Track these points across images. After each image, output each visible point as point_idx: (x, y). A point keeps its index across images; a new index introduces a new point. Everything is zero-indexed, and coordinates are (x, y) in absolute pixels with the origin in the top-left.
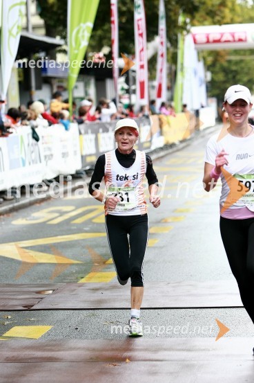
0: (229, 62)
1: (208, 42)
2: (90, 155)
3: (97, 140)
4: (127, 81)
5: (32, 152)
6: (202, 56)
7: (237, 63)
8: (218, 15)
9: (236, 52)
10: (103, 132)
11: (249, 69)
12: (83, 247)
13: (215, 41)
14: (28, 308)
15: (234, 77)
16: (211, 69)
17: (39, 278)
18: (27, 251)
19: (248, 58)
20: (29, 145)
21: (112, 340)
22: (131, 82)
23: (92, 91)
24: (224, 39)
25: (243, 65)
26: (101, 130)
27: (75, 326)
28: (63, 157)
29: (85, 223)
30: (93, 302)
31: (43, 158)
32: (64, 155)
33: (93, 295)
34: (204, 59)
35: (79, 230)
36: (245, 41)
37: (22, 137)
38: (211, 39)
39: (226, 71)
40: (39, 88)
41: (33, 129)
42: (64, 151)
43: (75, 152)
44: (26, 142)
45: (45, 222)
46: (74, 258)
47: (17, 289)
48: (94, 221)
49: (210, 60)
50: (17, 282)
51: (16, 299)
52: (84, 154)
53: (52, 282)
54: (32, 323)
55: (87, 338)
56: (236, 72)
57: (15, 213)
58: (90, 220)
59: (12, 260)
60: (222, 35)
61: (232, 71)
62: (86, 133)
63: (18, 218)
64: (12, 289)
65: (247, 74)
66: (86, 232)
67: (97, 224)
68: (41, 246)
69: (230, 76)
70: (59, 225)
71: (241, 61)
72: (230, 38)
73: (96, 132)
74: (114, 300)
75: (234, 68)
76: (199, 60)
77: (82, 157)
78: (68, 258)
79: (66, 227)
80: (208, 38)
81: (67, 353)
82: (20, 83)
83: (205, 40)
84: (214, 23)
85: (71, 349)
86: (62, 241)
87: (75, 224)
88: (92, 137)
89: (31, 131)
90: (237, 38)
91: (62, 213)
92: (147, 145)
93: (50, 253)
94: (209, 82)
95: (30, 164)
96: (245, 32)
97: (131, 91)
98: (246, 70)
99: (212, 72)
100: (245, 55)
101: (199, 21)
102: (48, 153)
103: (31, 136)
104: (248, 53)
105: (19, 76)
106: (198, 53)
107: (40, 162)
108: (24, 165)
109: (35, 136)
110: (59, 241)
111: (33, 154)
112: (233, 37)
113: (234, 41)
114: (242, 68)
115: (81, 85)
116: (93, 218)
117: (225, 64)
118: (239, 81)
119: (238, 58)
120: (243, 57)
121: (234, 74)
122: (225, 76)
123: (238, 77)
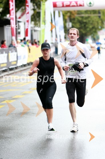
0: (82, 17)
1: (63, 6)
7: (86, 18)
9: (86, 12)
11: (93, 21)
13: (67, 6)
15: (85, 26)
16: (72, 21)
19: (92, 15)
24: (72, 5)
25: (90, 19)
36: (83, 6)
38: (65, 5)
39: (80, 22)
56: (86, 23)
60: (71, 3)
61: (84, 23)
65: (92, 24)
69: (83, 25)
71: (89, 17)
72: (75, 4)
75: (85, 21)
76: (59, 16)
80: (63, 4)
83: (61, 5)
90: (78, 4)
92: (15, 63)
96: (83, 1)
98: (91, 22)
99: (73, 23)
100: (91, 14)
104: (92, 13)
112: (77, 3)
113: (77, 6)
114: (89, 21)
117: (80, 19)
118: (87, 27)
119: (87, 15)
120: (89, 15)
121: (85, 24)
122: (80, 25)
123: (87, 26)
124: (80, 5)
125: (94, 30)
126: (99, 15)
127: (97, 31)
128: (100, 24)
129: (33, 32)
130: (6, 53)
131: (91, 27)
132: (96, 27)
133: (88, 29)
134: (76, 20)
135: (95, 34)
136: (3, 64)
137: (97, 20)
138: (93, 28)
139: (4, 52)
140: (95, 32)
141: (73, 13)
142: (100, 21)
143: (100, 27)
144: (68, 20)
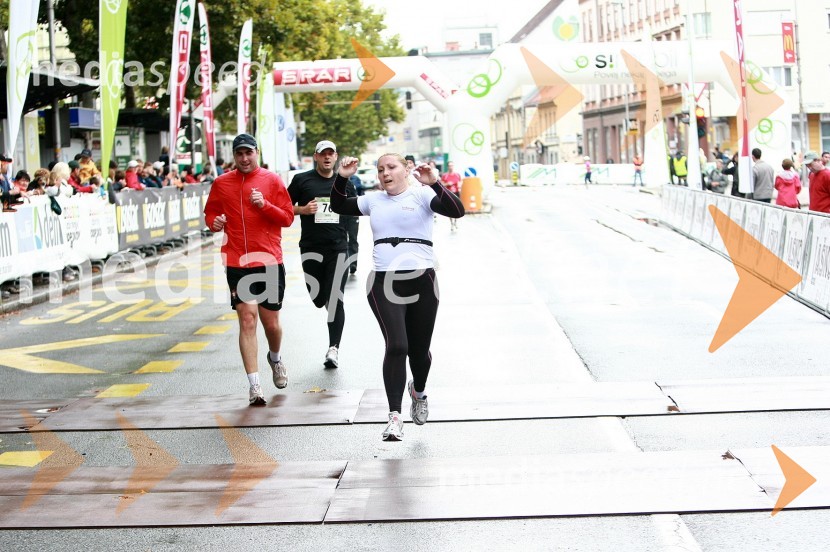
0: (331, 108)
2: (131, 233)
3: (140, 212)
4: (188, 135)
5: (51, 229)
6: (290, 100)
7: (341, 110)
8: (310, 46)
9: (340, 94)
10: (149, 202)
11: (358, 117)
12: (109, 353)
14: (26, 430)
15: (337, 128)
16: (306, 118)
17: (46, 392)
18: (35, 358)
20: (46, 219)
21: (127, 467)
22: (194, 137)
23: (141, 147)
25: (349, 112)
26: (146, 200)
27: (82, 451)
28: (93, 236)
29: (116, 322)
30: (109, 421)
31: (65, 238)
32: (95, 233)
33: (111, 412)
34: (295, 104)
35: (107, 332)
36: (350, 80)
37: (36, 208)
39: (326, 121)
40: (66, 144)
41: (52, 198)
42: (96, 227)
43: (110, 230)
44: (42, 216)
45: (63, 322)
46: (94, 367)
47: (14, 406)
48: (128, 319)
49: (303, 105)
50: (15, 398)
51: (11, 419)
52: (122, 231)
53: (61, 396)
54: (29, 448)
55: (96, 466)
56: (339, 120)
57: (25, 310)
58: (124, 318)
59: (14, 369)
61: (335, 121)
62: (126, 203)
63: (29, 316)
64: (8, 406)
65: (355, 124)
66: (116, 333)
67: (133, 323)
68: (54, 352)
69: (332, 127)
70: (81, 324)
71: (347, 107)
73: (140, 203)
74: (139, 418)
75: (337, 117)
76: (287, 107)
77: (119, 235)
78: (88, 366)
79: (91, 327)
81: (67, 483)
82: (41, 137)
84: (305, 57)
85: (73, 479)
86: (82, 345)
87: (101, 324)
88: (135, 208)
89: (49, 201)
91: (87, 310)
93: (64, 361)
94: (303, 135)
95: (48, 245)
96: (349, 69)
97: (194, 147)
99: (307, 122)
100: (351, 99)
101: (285, 54)
102: (73, 230)
103: (49, 207)
105: (40, 129)
106: (286, 96)
107: (62, 243)
108: (39, 246)
109: (55, 206)
110: (78, 345)
111: (53, 232)
114: (348, 117)
115: (125, 140)
116: (128, 316)
117: (326, 112)
118: (345, 133)
119: (343, 103)
120: (349, 102)
121: (337, 124)
122: (324, 128)
123: (342, 129)
124: (342, 79)
125: (359, 139)
126: (377, 102)
127: (366, 142)
128: (376, 124)
129: (222, 143)
130: (197, 195)
131: (353, 132)
132: (366, 131)
133: (346, 138)
134: (316, 114)
135: (360, 150)
136: (192, 220)
137: (368, 114)
138: (358, 134)
139: (194, 193)
140: (361, 145)
141: (320, 96)
142: (376, 118)
143: (374, 133)
144: (298, 116)
